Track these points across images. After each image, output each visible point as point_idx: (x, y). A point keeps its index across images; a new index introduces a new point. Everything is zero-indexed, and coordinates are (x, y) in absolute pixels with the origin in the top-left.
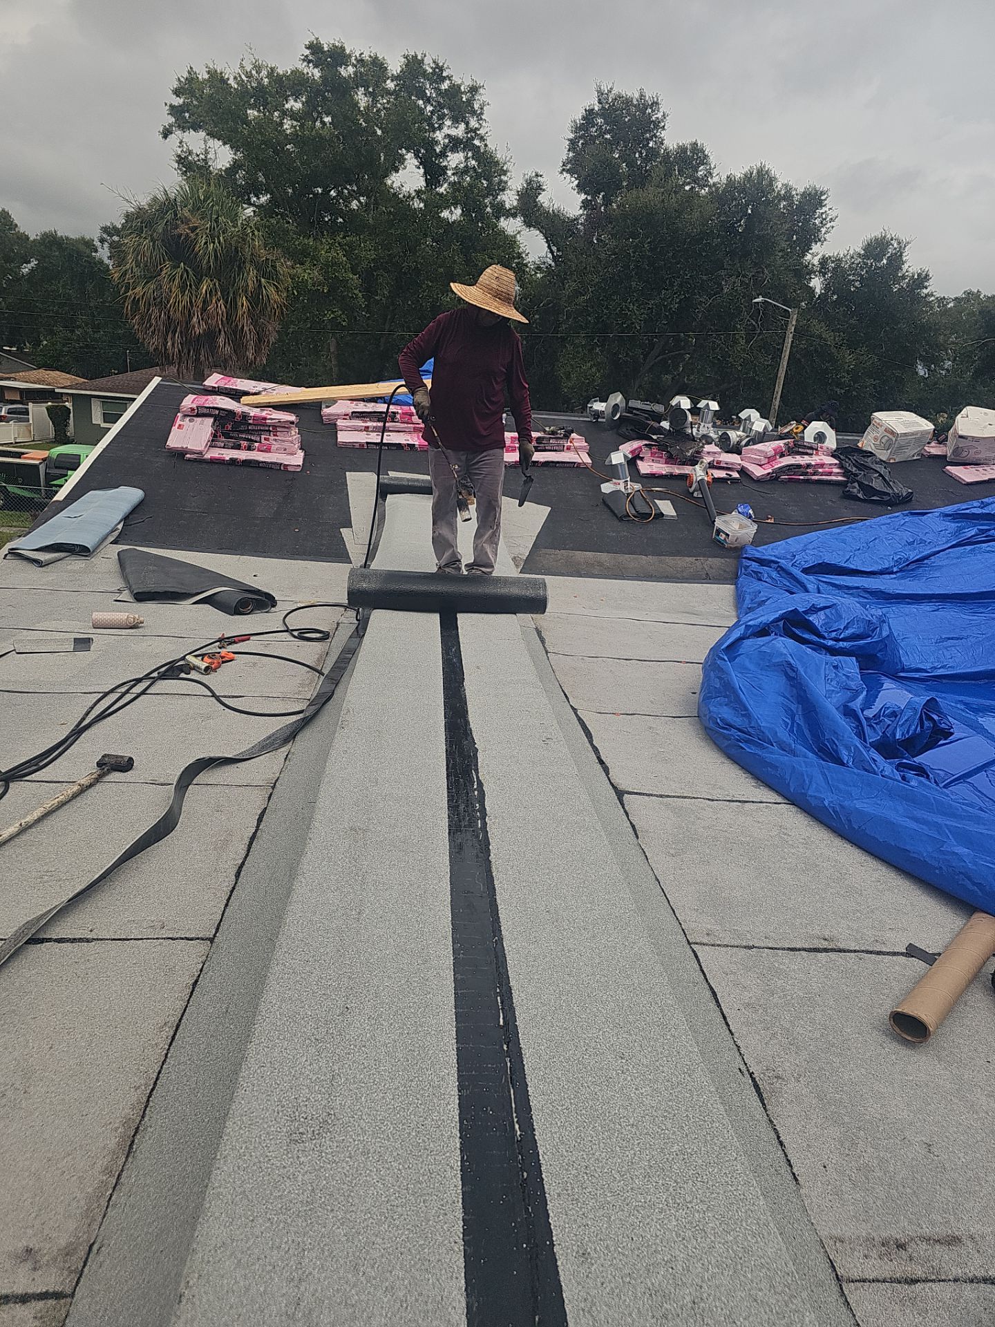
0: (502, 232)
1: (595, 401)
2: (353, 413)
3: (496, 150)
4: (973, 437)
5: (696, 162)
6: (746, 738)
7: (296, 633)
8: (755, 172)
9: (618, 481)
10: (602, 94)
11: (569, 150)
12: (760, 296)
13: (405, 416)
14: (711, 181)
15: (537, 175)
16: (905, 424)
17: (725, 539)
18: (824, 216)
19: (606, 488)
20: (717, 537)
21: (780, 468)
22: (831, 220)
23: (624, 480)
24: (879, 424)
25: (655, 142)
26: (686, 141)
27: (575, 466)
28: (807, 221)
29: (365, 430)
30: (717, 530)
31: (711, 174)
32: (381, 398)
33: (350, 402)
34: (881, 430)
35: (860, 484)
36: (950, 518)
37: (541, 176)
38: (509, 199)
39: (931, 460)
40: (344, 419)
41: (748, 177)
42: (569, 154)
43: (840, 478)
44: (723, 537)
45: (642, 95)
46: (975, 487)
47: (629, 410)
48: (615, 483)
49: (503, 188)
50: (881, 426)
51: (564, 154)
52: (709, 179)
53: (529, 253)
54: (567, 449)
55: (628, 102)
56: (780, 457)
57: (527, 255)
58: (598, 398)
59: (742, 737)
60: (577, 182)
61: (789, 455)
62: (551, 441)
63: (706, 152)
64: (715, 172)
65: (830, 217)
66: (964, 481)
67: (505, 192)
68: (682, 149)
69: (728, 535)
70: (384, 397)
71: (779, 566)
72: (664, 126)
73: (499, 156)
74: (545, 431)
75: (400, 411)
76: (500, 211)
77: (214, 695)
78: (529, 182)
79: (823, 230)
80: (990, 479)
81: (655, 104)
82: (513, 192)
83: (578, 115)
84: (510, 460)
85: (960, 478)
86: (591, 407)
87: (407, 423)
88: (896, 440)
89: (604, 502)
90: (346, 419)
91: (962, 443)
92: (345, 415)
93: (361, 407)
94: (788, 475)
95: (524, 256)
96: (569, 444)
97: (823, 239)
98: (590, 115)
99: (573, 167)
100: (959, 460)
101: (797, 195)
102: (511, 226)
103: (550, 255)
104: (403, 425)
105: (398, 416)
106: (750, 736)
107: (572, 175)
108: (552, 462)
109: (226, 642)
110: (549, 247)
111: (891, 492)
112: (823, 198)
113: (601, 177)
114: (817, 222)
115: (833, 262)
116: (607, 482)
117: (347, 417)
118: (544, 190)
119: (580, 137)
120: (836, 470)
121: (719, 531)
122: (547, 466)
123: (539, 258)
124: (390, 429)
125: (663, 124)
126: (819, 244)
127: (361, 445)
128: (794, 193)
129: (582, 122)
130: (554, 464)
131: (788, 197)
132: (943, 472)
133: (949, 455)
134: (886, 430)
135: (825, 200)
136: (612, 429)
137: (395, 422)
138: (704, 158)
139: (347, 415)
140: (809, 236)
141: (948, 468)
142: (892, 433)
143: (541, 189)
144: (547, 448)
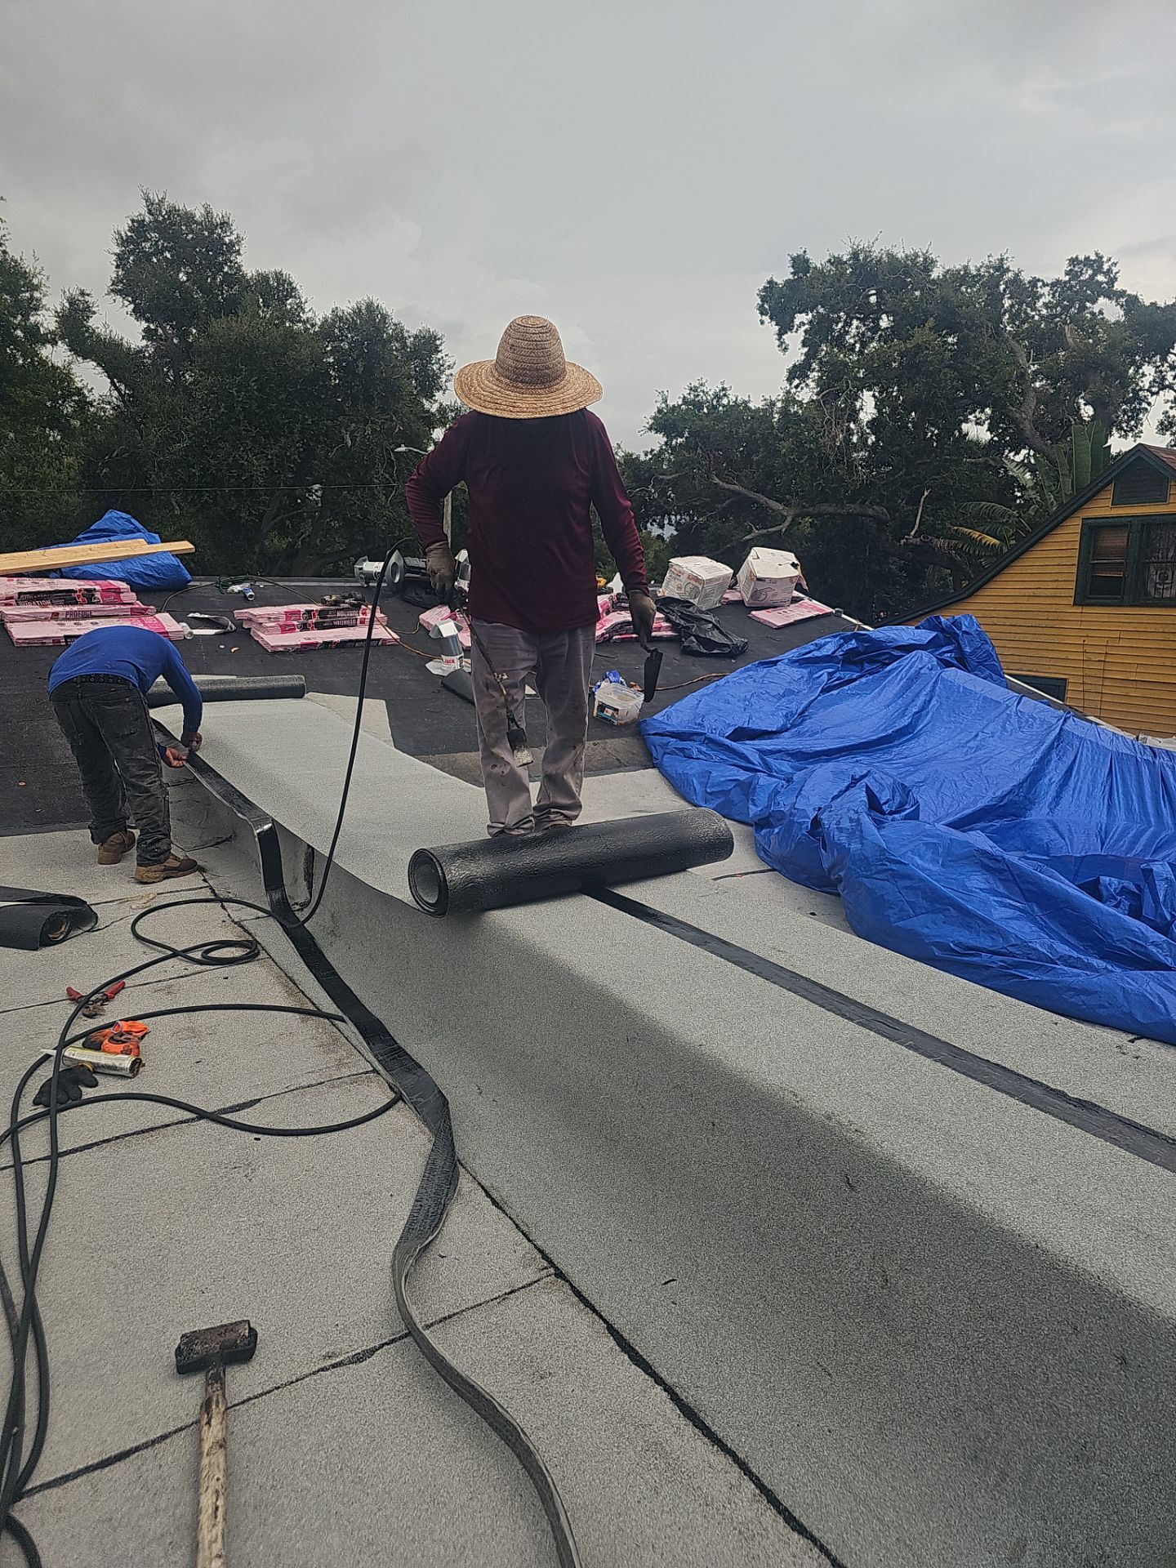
0: (43, 362)
1: (364, 561)
2: (20, 594)
3: (21, 259)
4: (771, 579)
5: (282, 294)
6: (1016, 961)
7: (197, 955)
8: (363, 307)
9: (452, 658)
10: (153, 204)
11: (117, 267)
12: (403, 445)
13: (107, 594)
14: (304, 317)
15: (83, 294)
16: (708, 569)
17: (613, 714)
18: (441, 362)
19: (434, 667)
20: (602, 714)
21: (613, 627)
22: (449, 367)
23: (458, 657)
24: (680, 572)
25: (230, 266)
26: (268, 268)
27: (380, 643)
28: (424, 367)
29: (52, 618)
30: (599, 706)
31: (303, 309)
32: (54, 571)
33: (6, 579)
34: (683, 578)
35: (697, 637)
36: (797, 664)
37: (88, 295)
38: (47, 321)
39: (731, 606)
40: (6, 605)
41: (358, 312)
42: (118, 272)
43: (670, 633)
44: (609, 712)
45: (208, 213)
46: (786, 631)
47: (409, 569)
48: (448, 662)
49: (34, 306)
50: (683, 574)
51: (111, 272)
52: (301, 314)
53: (92, 388)
54: (361, 622)
55: (189, 218)
56: (607, 614)
57: (90, 391)
58: (366, 557)
59: (1009, 962)
60: (132, 306)
61: (613, 611)
62: (338, 614)
63: (294, 285)
64: (307, 307)
65: (448, 364)
66: (775, 625)
67: (39, 313)
68: (264, 278)
69: (617, 710)
70: (60, 569)
71: (706, 738)
72: (239, 251)
73: (28, 265)
74: (324, 602)
75: (97, 588)
76: (36, 336)
77: (201, 1115)
78: (72, 302)
79: (444, 378)
80: (795, 621)
81: (224, 224)
82: (49, 313)
83: (124, 227)
84: (293, 643)
85: (769, 622)
86: (361, 569)
87: (114, 604)
88: (703, 587)
89: (445, 686)
90: (11, 605)
91: (760, 586)
92: (7, 599)
93: (29, 585)
94: (620, 635)
95: (86, 392)
96: (361, 616)
97: (444, 387)
98: (138, 227)
99: (125, 287)
100: (757, 603)
101: (409, 337)
102: (57, 354)
103: (115, 394)
104: (107, 608)
105: (98, 595)
106: (1014, 957)
107: (124, 298)
108: (351, 641)
109: (95, 1002)
110: (113, 383)
111: (730, 643)
112: (438, 342)
113: (172, 302)
114: (435, 367)
115: (452, 411)
116: (431, 660)
117: (13, 601)
118: (94, 313)
119: (131, 252)
120: (665, 624)
121: (602, 707)
122: (343, 647)
123: (101, 396)
124: (94, 614)
125: (237, 248)
126: (441, 392)
127: (56, 640)
128: (406, 335)
129: (129, 234)
130: (352, 644)
131: (399, 336)
132: (750, 618)
133: (747, 600)
134: (688, 578)
135: (440, 345)
136: (395, 594)
137: (94, 603)
138: (292, 291)
139: (12, 598)
140: (430, 384)
141: (753, 613)
142: (697, 579)
143: (90, 311)
144: (335, 623)
